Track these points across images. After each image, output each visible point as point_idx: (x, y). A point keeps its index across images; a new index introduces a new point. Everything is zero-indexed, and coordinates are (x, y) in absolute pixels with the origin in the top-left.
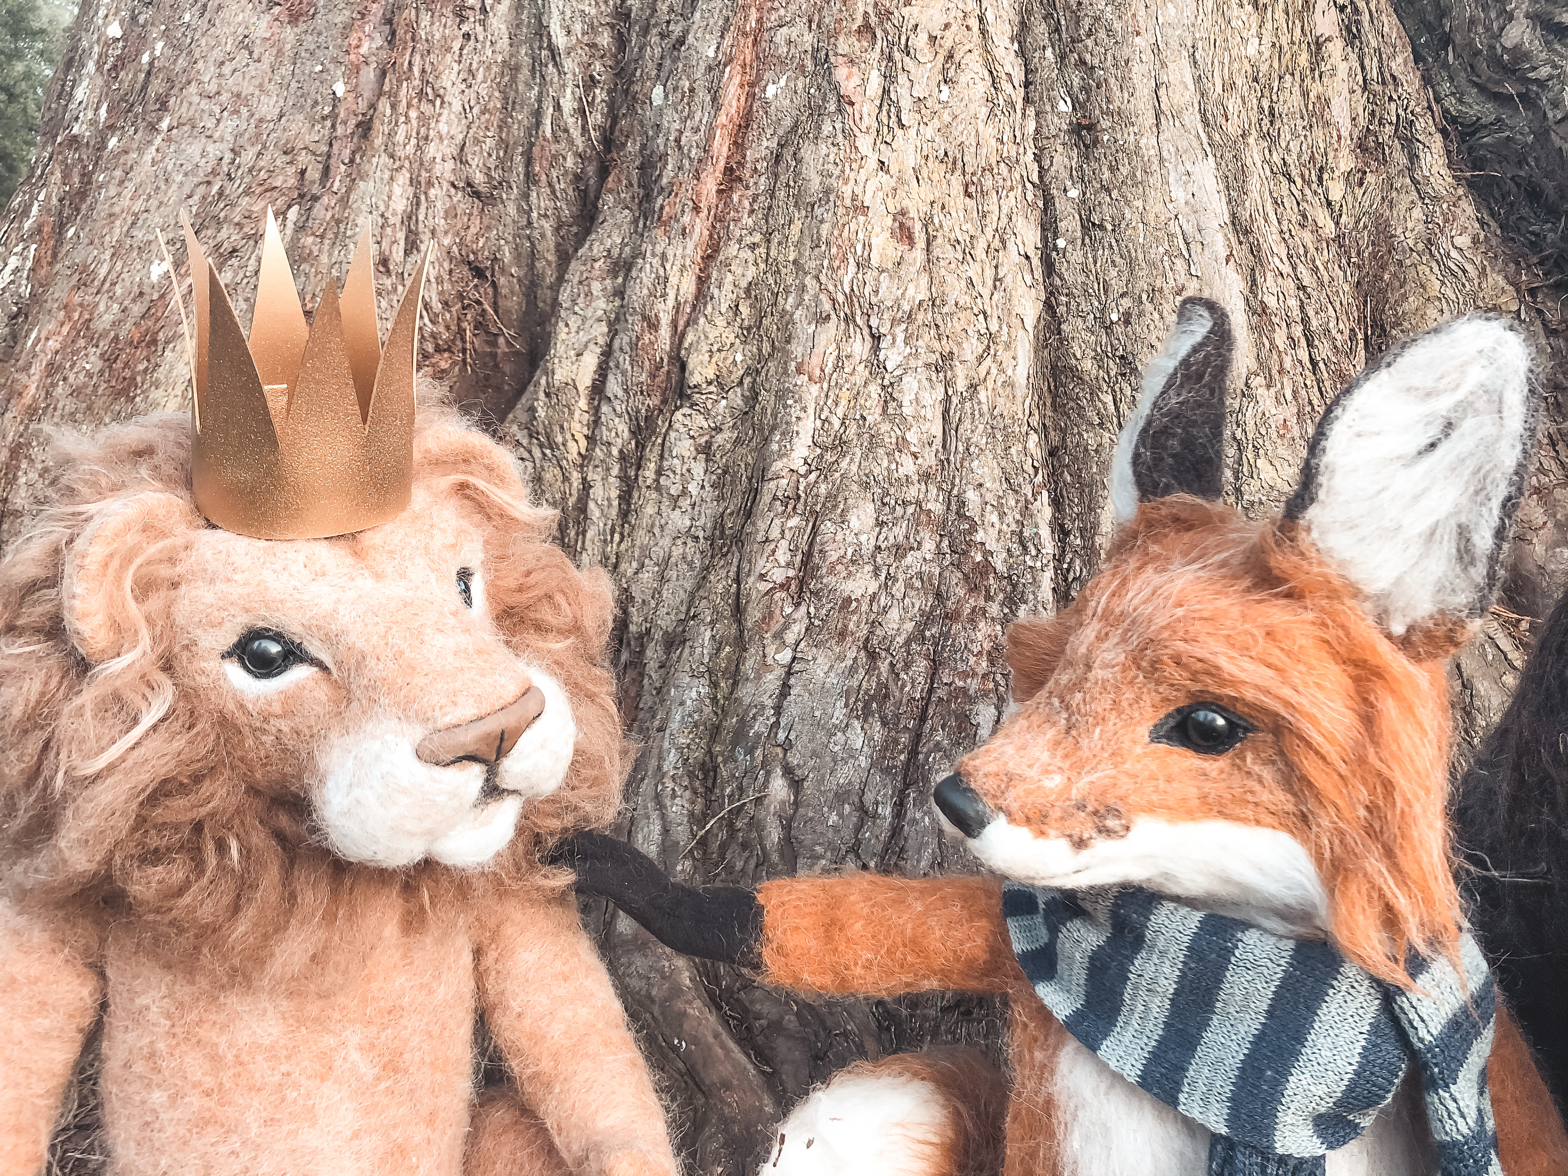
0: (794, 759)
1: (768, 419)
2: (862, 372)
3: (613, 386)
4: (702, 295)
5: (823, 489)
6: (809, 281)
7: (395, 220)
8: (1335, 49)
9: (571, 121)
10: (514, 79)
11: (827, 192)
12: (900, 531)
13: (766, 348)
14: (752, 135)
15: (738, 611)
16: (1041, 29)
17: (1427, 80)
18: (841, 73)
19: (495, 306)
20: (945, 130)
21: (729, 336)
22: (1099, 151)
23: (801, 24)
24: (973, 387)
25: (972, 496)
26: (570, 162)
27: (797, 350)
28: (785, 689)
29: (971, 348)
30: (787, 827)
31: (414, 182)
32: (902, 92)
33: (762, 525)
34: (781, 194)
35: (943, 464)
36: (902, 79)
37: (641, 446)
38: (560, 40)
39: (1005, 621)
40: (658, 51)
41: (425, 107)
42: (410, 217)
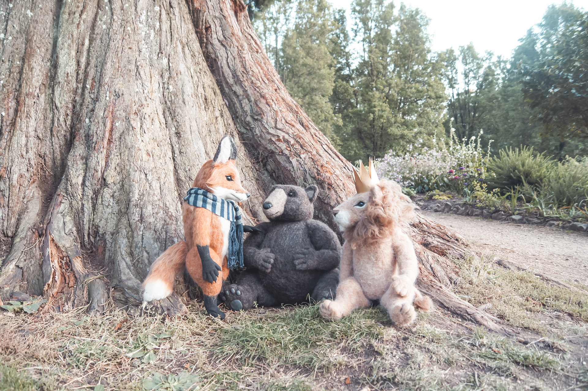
0: (147, 249)
1: (128, 190)
2: (145, 181)
3: (87, 183)
4: (107, 165)
5: (142, 203)
6: (132, 163)
7: (23, 146)
8: (219, 118)
9: (62, 123)
10: (46, 112)
11: (133, 146)
12: (156, 210)
13: (124, 176)
14: (114, 133)
15: (130, 226)
16: (167, 113)
17: (235, 124)
18: (132, 122)
19: (45, 164)
20: (153, 134)
21: (115, 174)
22: (181, 138)
23: (122, 111)
24: (164, 183)
25: (167, 203)
26: (62, 132)
27: (132, 177)
28: (143, 238)
29: (163, 176)
30: (149, 260)
31: (26, 136)
32: (144, 126)
33: (132, 210)
34: (122, 145)
35: (161, 198)
36: (144, 124)
37: (97, 196)
38: (58, 105)
39: (176, 224)
40: (86, 111)
41: (28, 120)
42: (26, 145)
